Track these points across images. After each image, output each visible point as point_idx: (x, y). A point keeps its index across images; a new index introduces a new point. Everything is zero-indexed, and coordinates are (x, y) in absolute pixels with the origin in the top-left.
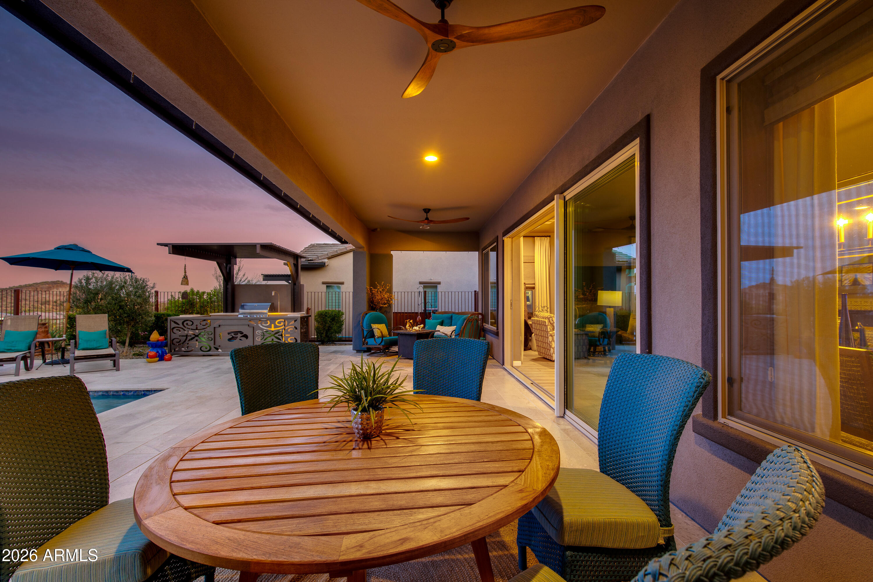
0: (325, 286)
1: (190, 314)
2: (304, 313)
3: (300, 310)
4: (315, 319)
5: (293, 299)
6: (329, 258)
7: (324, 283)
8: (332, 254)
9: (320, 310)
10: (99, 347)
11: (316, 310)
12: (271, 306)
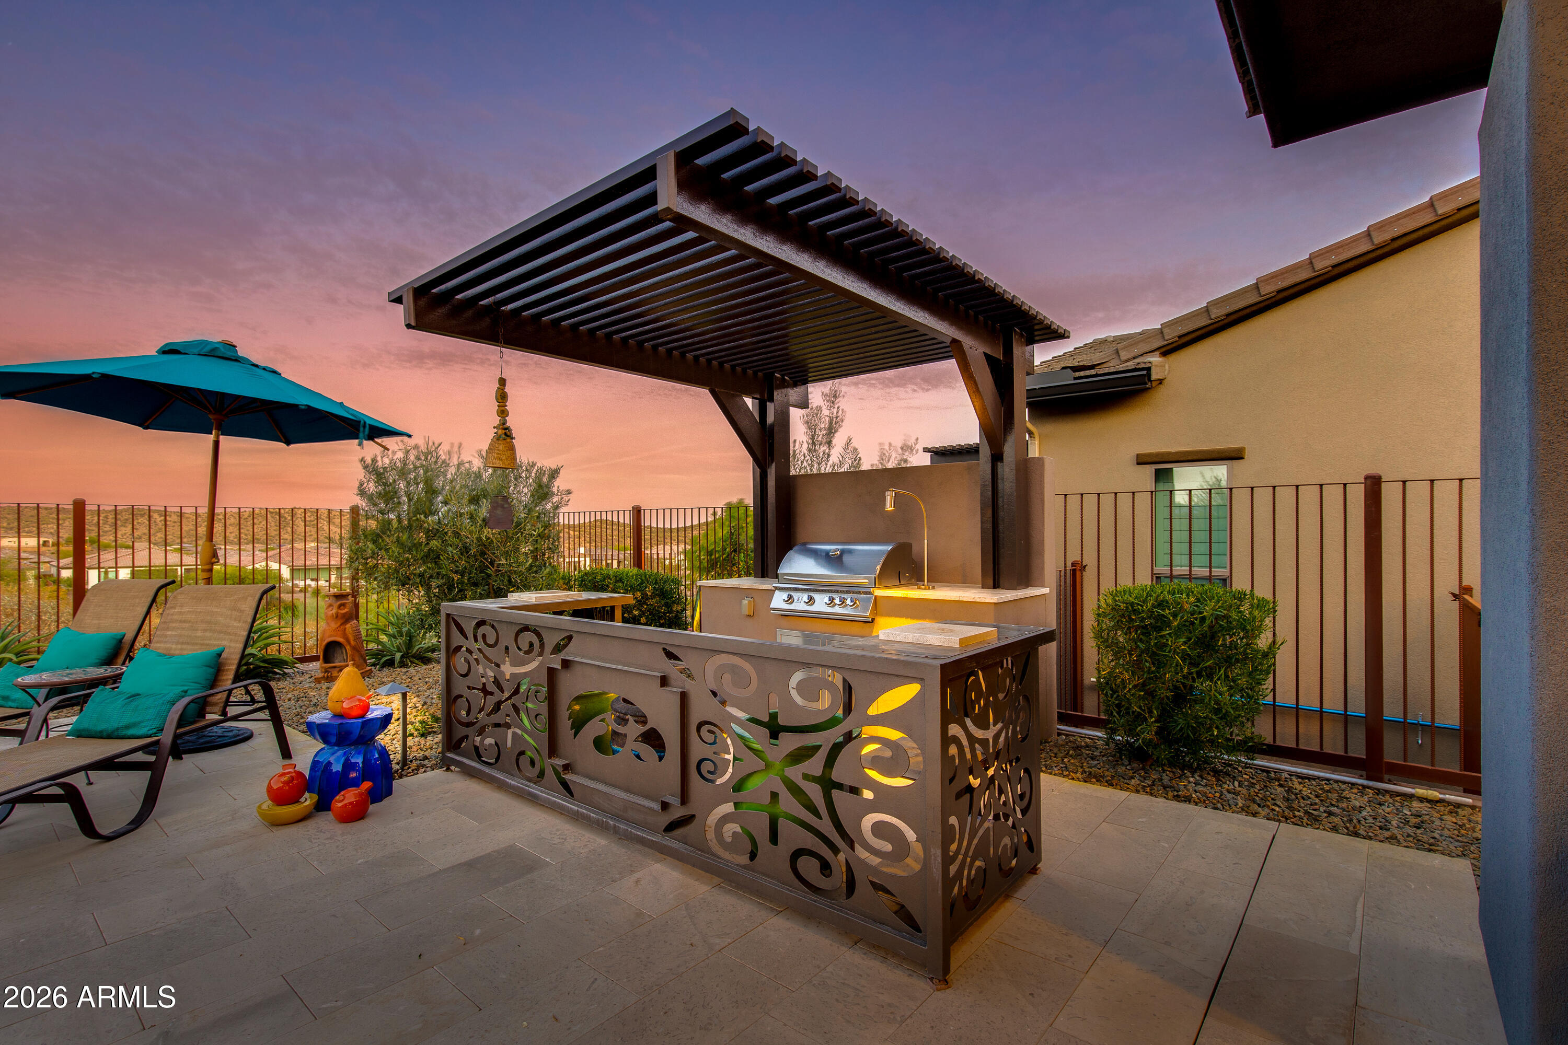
0: (1150, 470)
1: (538, 588)
2: (1046, 590)
3: (1025, 578)
4: (1098, 635)
5: (989, 525)
6: (1167, 351)
7: (1142, 461)
8: (1181, 330)
9: (1125, 582)
10: (128, 727)
11: (1107, 585)
12: (890, 556)
